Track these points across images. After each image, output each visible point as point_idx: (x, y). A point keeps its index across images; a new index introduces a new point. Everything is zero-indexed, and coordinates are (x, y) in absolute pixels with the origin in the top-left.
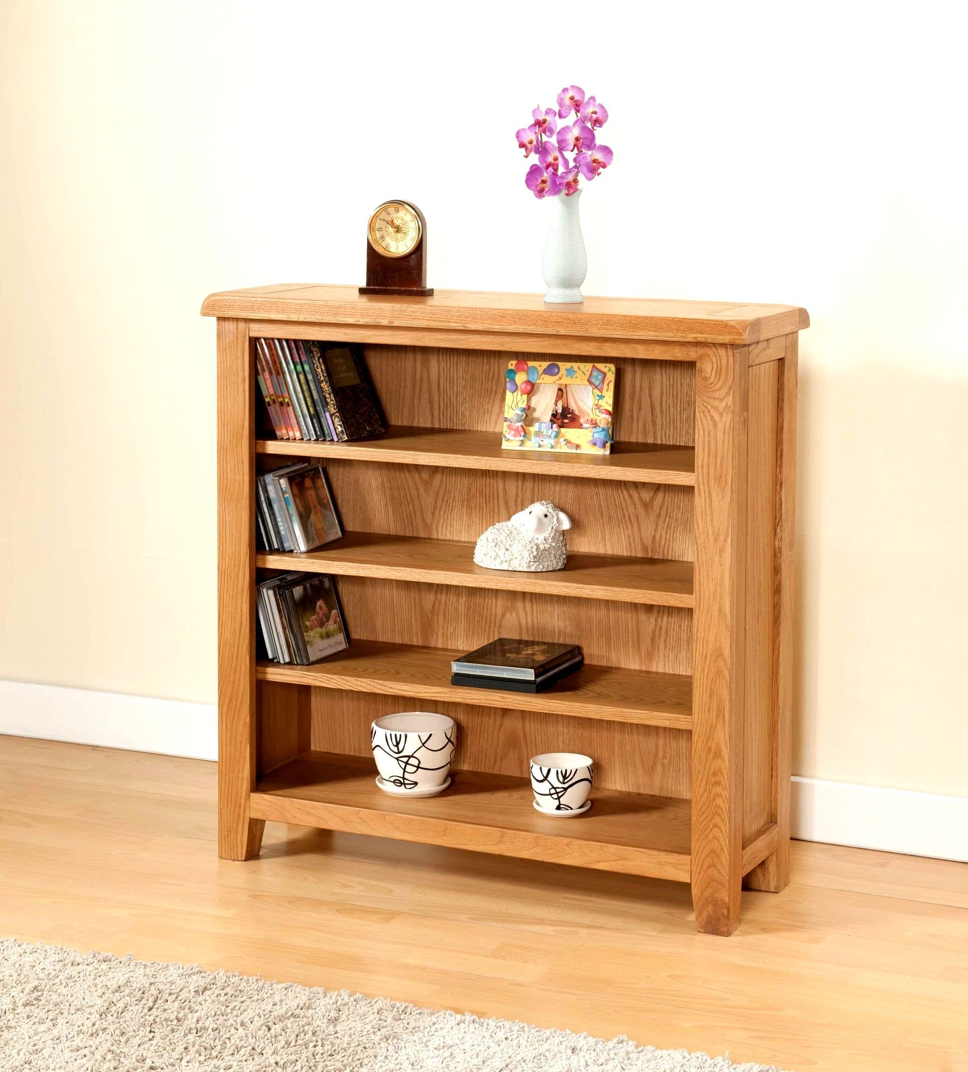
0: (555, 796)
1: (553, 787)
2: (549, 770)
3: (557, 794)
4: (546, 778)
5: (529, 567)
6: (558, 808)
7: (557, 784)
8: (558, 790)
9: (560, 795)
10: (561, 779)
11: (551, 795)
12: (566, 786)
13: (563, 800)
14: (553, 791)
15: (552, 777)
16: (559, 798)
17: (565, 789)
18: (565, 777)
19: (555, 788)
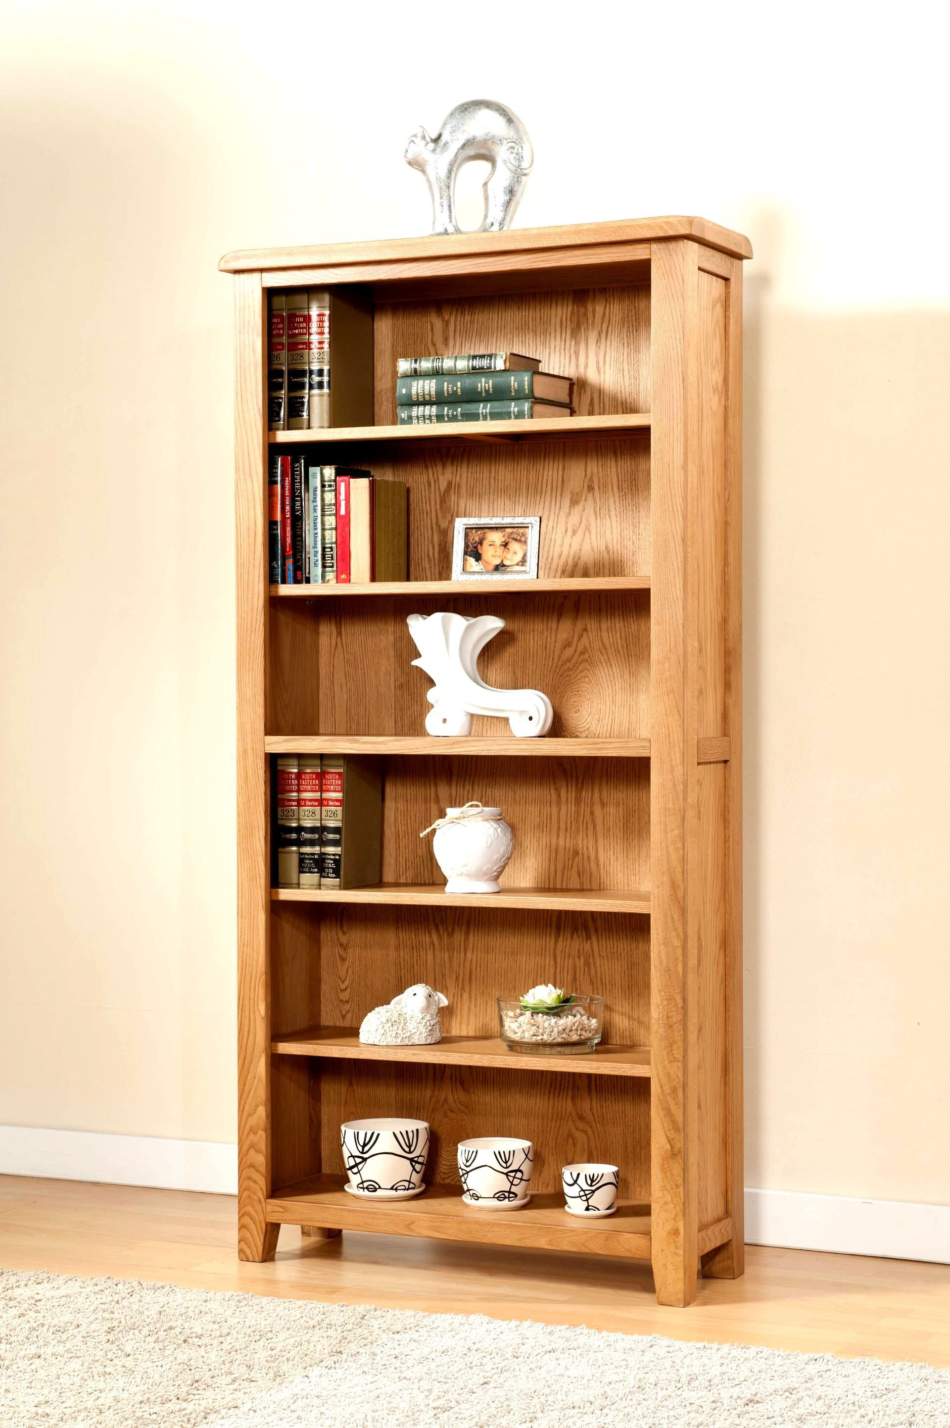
0: (584, 1198)
1: (582, 1190)
2: (579, 1174)
3: (586, 1196)
4: (575, 1182)
5: (426, 1040)
6: (587, 1209)
7: (585, 1187)
8: (587, 1192)
9: (588, 1196)
10: (589, 1182)
11: (580, 1197)
12: (593, 1188)
13: (591, 1202)
14: (582, 1193)
15: (581, 1181)
16: (587, 1200)
17: (593, 1192)
18: (592, 1181)
19: (584, 1191)
